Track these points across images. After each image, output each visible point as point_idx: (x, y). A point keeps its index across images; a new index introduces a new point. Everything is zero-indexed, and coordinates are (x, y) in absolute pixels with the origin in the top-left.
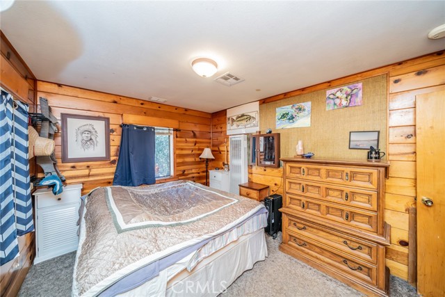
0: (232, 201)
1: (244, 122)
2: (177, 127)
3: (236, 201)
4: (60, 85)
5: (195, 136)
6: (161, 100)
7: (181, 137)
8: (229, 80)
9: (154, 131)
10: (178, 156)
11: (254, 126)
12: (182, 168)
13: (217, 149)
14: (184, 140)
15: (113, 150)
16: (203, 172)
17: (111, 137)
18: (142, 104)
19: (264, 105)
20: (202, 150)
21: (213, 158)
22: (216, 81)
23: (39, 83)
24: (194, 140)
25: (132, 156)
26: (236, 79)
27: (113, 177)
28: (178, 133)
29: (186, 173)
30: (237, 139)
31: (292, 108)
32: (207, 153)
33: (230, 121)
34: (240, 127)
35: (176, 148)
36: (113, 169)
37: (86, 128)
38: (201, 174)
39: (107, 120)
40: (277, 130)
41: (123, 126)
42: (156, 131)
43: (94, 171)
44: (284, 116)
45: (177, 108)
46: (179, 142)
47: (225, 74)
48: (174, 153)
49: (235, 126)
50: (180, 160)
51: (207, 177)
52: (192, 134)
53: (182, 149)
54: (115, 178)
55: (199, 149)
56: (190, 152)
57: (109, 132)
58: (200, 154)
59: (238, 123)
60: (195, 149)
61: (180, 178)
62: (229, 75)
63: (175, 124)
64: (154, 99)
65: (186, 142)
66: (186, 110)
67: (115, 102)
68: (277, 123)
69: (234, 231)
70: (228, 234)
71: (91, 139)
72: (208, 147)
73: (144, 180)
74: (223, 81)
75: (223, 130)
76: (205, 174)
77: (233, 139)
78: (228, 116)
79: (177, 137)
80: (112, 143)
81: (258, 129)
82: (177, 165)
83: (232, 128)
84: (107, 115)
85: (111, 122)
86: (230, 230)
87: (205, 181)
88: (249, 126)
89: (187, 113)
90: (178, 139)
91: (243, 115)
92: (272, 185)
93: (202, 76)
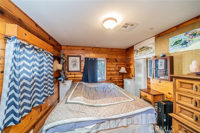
0: (130, 99)
1: (144, 51)
2: (107, 57)
3: (133, 100)
4: (67, 46)
5: (116, 61)
6: (100, 46)
7: (109, 62)
8: (128, 27)
9: (97, 60)
10: (108, 71)
11: (151, 53)
12: (110, 77)
13: (128, 68)
14: (111, 63)
15: (82, 68)
16: (121, 79)
17: (82, 63)
18: (93, 49)
19: (159, 38)
20: (121, 68)
21: (126, 72)
22: (120, 30)
23: (62, 46)
24: (116, 63)
25: (88, 70)
26: (132, 25)
27: (82, 78)
28: (108, 60)
29: (112, 79)
30: (139, 62)
31: (185, 35)
32: (123, 70)
33: (136, 52)
34: (142, 54)
35: (107, 67)
36: (82, 76)
37: (74, 60)
38: (120, 80)
39: (80, 57)
40: (170, 54)
41: (85, 58)
42: (98, 60)
43: (76, 76)
44: (176, 43)
45: (107, 49)
46: (109, 64)
47: (123, 24)
48: (106, 70)
49: (138, 55)
50: (109, 73)
51: (123, 82)
52: (115, 60)
53: (110, 68)
54: (82, 79)
55: (119, 68)
56: (114, 69)
57: (81, 61)
58: (119, 70)
59: (140, 52)
60: (117, 68)
61: (109, 81)
62: (126, 24)
63: (106, 56)
64: (97, 46)
65: (112, 64)
66: (112, 49)
67: (83, 49)
68: (170, 49)
69: (125, 120)
70: (119, 120)
71: (75, 64)
72: (123, 67)
73: (93, 81)
74: (124, 28)
75: (132, 57)
76: (122, 80)
77: (137, 62)
78: (134, 49)
79: (107, 62)
80: (82, 65)
81: (154, 55)
82: (107, 75)
83: (137, 55)
84: (80, 55)
85: (82, 57)
86: (122, 118)
87: (122, 84)
88: (148, 53)
89: (113, 50)
90: (108, 63)
91: (143, 47)
92: (166, 93)
93: (108, 28)
